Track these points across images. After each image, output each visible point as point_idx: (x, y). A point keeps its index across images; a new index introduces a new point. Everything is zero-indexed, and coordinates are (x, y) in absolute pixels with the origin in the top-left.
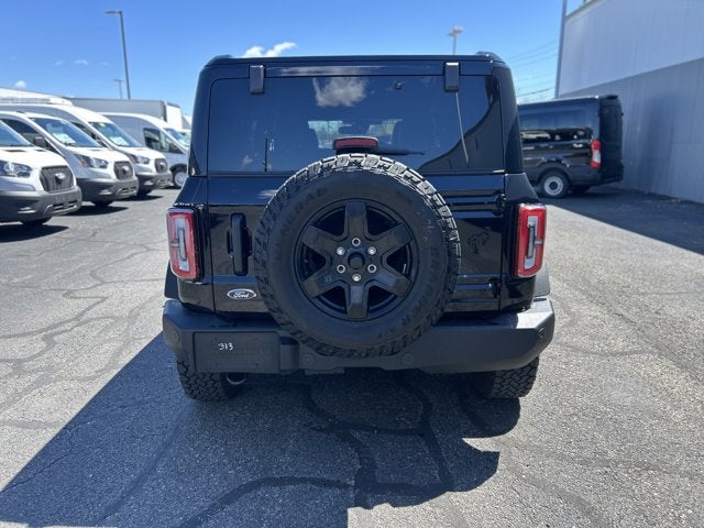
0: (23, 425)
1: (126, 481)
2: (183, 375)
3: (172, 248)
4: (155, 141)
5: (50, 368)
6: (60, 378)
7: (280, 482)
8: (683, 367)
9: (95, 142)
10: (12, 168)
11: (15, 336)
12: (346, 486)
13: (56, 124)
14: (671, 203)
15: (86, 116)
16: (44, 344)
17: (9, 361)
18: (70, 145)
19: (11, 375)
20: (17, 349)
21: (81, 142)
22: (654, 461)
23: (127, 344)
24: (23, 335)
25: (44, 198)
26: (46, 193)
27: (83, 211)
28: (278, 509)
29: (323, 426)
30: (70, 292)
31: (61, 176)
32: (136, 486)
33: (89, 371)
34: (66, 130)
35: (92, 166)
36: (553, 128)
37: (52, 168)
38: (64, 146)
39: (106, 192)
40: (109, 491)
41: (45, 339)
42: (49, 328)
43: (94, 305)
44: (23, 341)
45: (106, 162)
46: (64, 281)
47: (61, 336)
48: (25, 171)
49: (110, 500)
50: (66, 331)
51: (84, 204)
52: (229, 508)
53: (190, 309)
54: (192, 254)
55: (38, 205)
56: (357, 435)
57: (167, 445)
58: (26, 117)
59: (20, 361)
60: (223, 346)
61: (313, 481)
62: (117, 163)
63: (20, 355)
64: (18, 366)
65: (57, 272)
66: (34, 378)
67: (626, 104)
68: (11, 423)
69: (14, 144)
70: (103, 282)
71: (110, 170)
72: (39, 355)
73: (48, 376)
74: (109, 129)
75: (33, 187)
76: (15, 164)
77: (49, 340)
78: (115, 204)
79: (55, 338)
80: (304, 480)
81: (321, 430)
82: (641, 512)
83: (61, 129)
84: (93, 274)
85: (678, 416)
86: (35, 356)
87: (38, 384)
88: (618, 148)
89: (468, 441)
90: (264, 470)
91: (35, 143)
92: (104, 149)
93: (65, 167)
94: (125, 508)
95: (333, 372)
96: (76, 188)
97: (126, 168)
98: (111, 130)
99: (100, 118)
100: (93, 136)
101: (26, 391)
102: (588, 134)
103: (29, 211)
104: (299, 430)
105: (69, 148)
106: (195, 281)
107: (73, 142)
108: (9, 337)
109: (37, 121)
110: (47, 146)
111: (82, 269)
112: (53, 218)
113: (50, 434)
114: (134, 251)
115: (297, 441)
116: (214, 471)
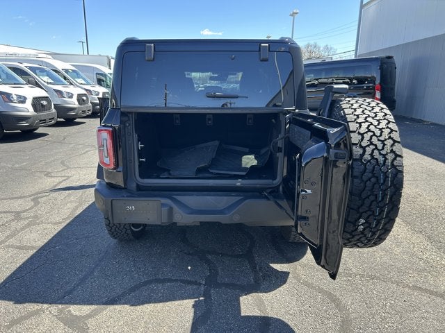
0: (20, 248)
1: (77, 279)
2: (108, 225)
3: (100, 150)
4: (103, 81)
5: (36, 217)
6: (42, 222)
7: (163, 281)
8: (408, 223)
9: (65, 82)
10: (15, 98)
11: (15, 198)
12: (200, 284)
13: (42, 70)
14: (424, 125)
15: (60, 65)
16: (32, 203)
17: (12, 212)
18: (50, 83)
19: (13, 220)
20: (17, 205)
21: (56, 82)
22: (378, 275)
23: (81, 205)
24: (21, 198)
25: (34, 116)
26: (35, 113)
27: (58, 124)
28: (160, 295)
29: (191, 252)
30: (49, 173)
31: (45, 103)
32: (83, 281)
33: (58, 219)
34: (49, 75)
35: (63, 97)
36: (352, 76)
37: (39, 98)
38: (46, 84)
39: (72, 113)
40: (67, 283)
41: (33, 200)
42: (36, 194)
43: (63, 181)
44: (20, 201)
45: (73, 95)
46: (45, 167)
47: (42, 199)
48: (22, 100)
49: (68, 288)
50: (46, 196)
51: (59, 120)
52: (133, 294)
53: (110, 186)
54: (112, 154)
55: (31, 120)
56: (209, 257)
57: (101, 260)
58: (23, 66)
59: (18, 213)
60: (129, 208)
61: (182, 281)
62: (78, 95)
63: (19, 209)
64: (18, 215)
65: (41, 161)
66: (26, 222)
67: (398, 61)
69: (16, 84)
70: (68, 168)
71: (75, 99)
72: (30, 209)
73: (35, 221)
74: (75, 74)
75: (27, 109)
76: (17, 95)
77: (36, 201)
78: (78, 120)
79: (39, 200)
80: (176, 280)
81: (189, 254)
82: (365, 301)
83: (45, 73)
84: (63, 163)
85: (398, 250)
86: (27, 210)
87: (28, 225)
88: (393, 89)
89: (271, 265)
90: (155, 274)
91: (29, 82)
92: (72, 86)
93: (47, 97)
94: (75, 293)
95: (193, 225)
96: (53, 110)
97: (85, 98)
98: (76, 74)
99: (68, 66)
100: (65, 78)
101: (22, 229)
102: (372, 80)
103: (25, 124)
104: (176, 254)
105: (49, 85)
106: (113, 169)
107: (52, 81)
108: (13, 198)
109: (30, 68)
110: (37, 85)
111: (57, 159)
112: (40, 128)
113: (32, 252)
114: (87, 150)
115: (175, 259)
116: (126, 274)
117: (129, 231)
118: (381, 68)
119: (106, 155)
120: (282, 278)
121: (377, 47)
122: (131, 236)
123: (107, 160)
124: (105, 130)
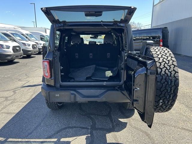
0: (8, 113)
1: (33, 127)
2: (47, 103)
3: (44, 70)
4: (43, 39)
5: (15, 99)
6: (17, 102)
7: (72, 128)
10: (5, 46)
11: (6, 91)
12: (88, 129)
13: (17, 34)
14: (181, 56)
15: (25, 32)
16: (13, 93)
17: (4, 97)
18: (20, 40)
19: (5, 101)
20: (6, 94)
21: (23, 39)
22: (166, 123)
23: (34, 93)
24: (8, 91)
25: (13, 54)
26: (14, 53)
27: (24, 58)
28: (71, 134)
30: (20, 79)
31: (18, 48)
32: (36, 128)
33: (25, 100)
34: (19, 36)
35: (26, 46)
36: (150, 36)
37: (15, 46)
38: (18, 40)
39: (30, 53)
40: (29, 129)
42: (14, 89)
43: (26, 83)
44: (8, 92)
45: (30, 45)
46: (18, 77)
48: (8, 47)
49: (29, 131)
50: (19, 90)
51: (24, 56)
52: (58, 134)
53: (48, 85)
54: (49, 71)
55: (12, 56)
56: (92, 116)
57: (44, 118)
58: (8, 33)
59: (7, 97)
60: (57, 95)
61: (80, 127)
62: (33, 45)
63: (7, 96)
64: (6, 99)
65: (17, 74)
66: (10, 101)
67: (169, 29)
68: (5, 113)
69: (6, 41)
70: (29, 77)
71: (31, 47)
72: (12, 96)
73: (14, 101)
74: (31, 36)
75: (10, 51)
77: (14, 92)
78: (32, 56)
79: (16, 91)
80: (78, 127)
81: (83, 115)
82: (161, 135)
84: (26, 75)
86: (11, 96)
87: (12, 103)
88: (167, 41)
89: (119, 119)
90: (68, 124)
91: (11, 40)
92: (29, 41)
93: (19, 46)
94: (33, 134)
95: (85, 102)
96: (22, 52)
97: (35, 46)
99: (28, 32)
100: (27, 38)
101: (9, 105)
102: (159, 37)
103: (9, 58)
104: (77, 115)
105: (20, 41)
106: (49, 78)
108: (4, 91)
109: (12, 34)
110: (15, 41)
111: (24, 73)
112: (16, 60)
113: (13, 115)
114: (37, 69)
115: (77, 118)
116: (55, 125)
117: (56, 106)
118: (163, 32)
119: (47, 72)
120: (124, 125)
121: (160, 24)
122: (57, 107)
123: (47, 74)
124: (46, 61)
